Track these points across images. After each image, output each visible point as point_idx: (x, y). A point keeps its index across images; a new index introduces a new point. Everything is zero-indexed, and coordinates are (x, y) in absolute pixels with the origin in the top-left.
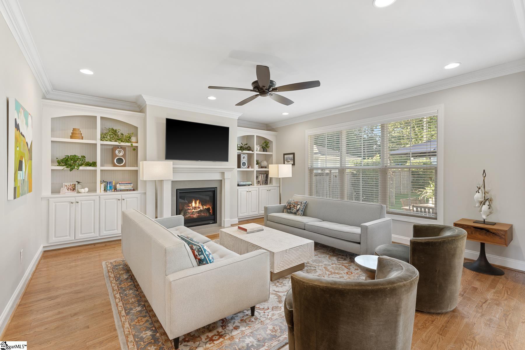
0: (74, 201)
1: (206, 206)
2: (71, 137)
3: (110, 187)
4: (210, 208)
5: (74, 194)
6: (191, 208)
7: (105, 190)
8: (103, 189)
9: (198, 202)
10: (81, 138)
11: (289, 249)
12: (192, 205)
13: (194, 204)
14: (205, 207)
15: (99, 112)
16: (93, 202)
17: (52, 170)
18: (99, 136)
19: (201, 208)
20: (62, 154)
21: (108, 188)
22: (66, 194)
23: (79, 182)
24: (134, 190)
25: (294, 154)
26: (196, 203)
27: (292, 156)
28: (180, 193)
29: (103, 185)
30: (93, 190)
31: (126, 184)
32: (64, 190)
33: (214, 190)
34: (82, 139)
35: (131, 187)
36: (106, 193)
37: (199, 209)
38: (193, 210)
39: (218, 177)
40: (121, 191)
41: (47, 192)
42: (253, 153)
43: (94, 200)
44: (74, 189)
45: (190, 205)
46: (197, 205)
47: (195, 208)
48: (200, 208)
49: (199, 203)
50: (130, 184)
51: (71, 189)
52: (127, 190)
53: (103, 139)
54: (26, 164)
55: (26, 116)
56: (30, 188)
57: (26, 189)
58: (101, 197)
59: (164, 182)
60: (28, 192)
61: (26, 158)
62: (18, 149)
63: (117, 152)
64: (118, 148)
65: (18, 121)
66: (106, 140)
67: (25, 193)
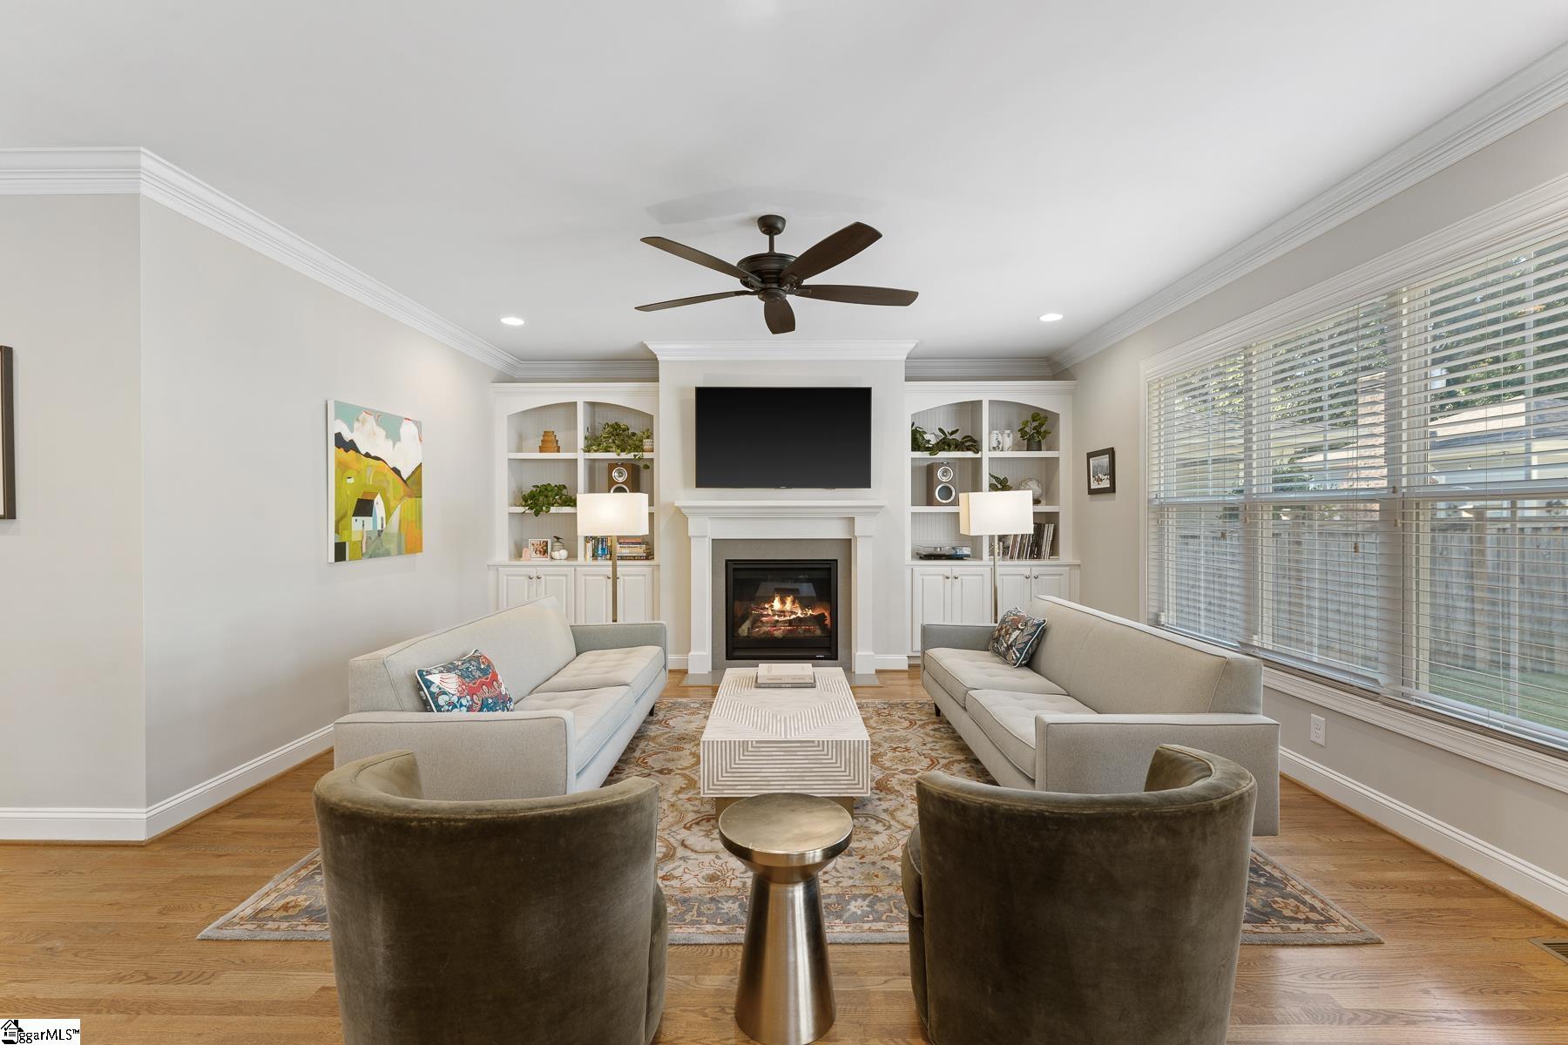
0: (534, 575)
1: (813, 609)
2: (542, 450)
3: (602, 549)
4: (826, 614)
5: (545, 560)
6: (770, 613)
7: (595, 556)
8: (590, 553)
9: (789, 600)
10: (556, 449)
11: (757, 742)
12: (772, 606)
13: (777, 605)
14: (810, 612)
15: (582, 393)
16: (564, 578)
17: (511, 514)
18: (581, 443)
19: (799, 615)
20: (530, 483)
21: (600, 552)
22: (532, 559)
23: (558, 538)
24: (647, 558)
25: (1111, 452)
26: (783, 602)
27: (1105, 459)
28: (734, 569)
29: (590, 546)
30: (572, 555)
31: (633, 543)
32: (529, 552)
33: (828, 566)
34: (558, 451)
35: (642, 550)
36: (595, 563)
37: (793, 616)
38: (776, 618)
39: (836, 531)
40: (622, 558)
41: (502, 553)
42: (978, 456)
43: (566, 575)
44: (545, 552)
45: (767, 606)
46: (788, 606)
47: (782, 613)
48: (796, 613)
49: (793, 602)
50: (640, 543)
51: (540, 552)
52: (634, 557)
53: (588, 450)
54: (392, 504)
55: (391, 426)
56: (411, 543)
57: (393, 547)
58: (578, 569)
59: (693, 541)
60: (400, 553)
61: (390, 495)
62: (351, 481)
63: (615, 474)
64: (617, 465)
65: (347, 436)
66: (596, 451)
67: (387, 554)
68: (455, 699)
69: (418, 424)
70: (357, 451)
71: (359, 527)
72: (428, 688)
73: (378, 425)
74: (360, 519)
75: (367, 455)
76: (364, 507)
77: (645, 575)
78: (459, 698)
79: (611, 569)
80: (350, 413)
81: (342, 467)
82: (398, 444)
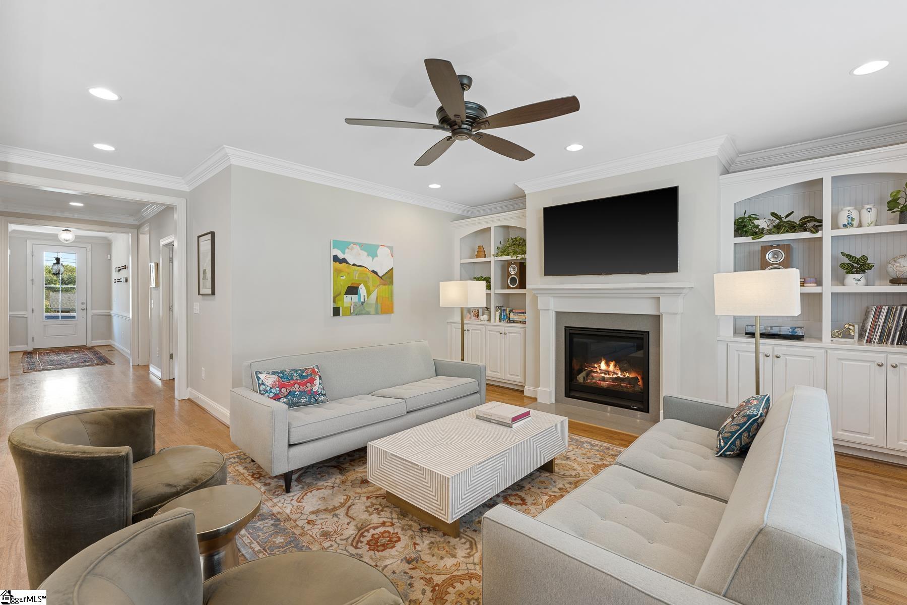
1: (629, 372)
2: (477, 257)
3: (504, 315)
4: (640, 378)
5: (476, 321)
6: (598, 370)
7: (500, 320)
8: (497, 318)
9: (612, 362)
10: (483, 256)
12: (600, 365)
13: (603, 364)
14: (627, 375)
15: (493, 221)
16: (480, 332)
18: (494, 252)
19: (619, 375)
21: (503, 317)
22: (471, 321)
26: (608, 363)
28: (571, 334)
29: (498, 313)
30: (490, 319)
31: (520, 313)
32: (469, 316)
33: (641, 336)
34: (485, 257)
35: (524, 317)
36: (500, 324)
37: (615, 376)
38: (603, 375)
39: (646, 308)
40: (514, 322)
41: (457, 316)
42: (819, 235)
43: (481, 330)
44: (478, 316)
45: (596, 366)
46: (612, 367)
47: (607, 372)
48: (617, 374)
49: (615, 364)
50: (524, 313)
51: (476, 315)
52: (519, 321)
53: (497, 255)
54: (372, 288)
55: (372, 251)
56: (386, 310)
57: (372, 310)
58: (486, 327)
59: (541, 313)
60: (377, 313)
61: (370, 284)
62: (344, 278)
63: (511, 269)
64: (512, 264)
65: (341, 256)
66: (501, 256)
67: (368, 313)
68: (268, 388)
69: (391, 248)
70: (347, 263)
71: (348, 301)
72: (258, 380)
73: (361, 250)
74: (349, 296)
75: (354, 265)
76: (352, 290)
77: (520, 333)
78: (271, 388)
80: (343, 246)
81: (337, 272)
82: (376, 259)
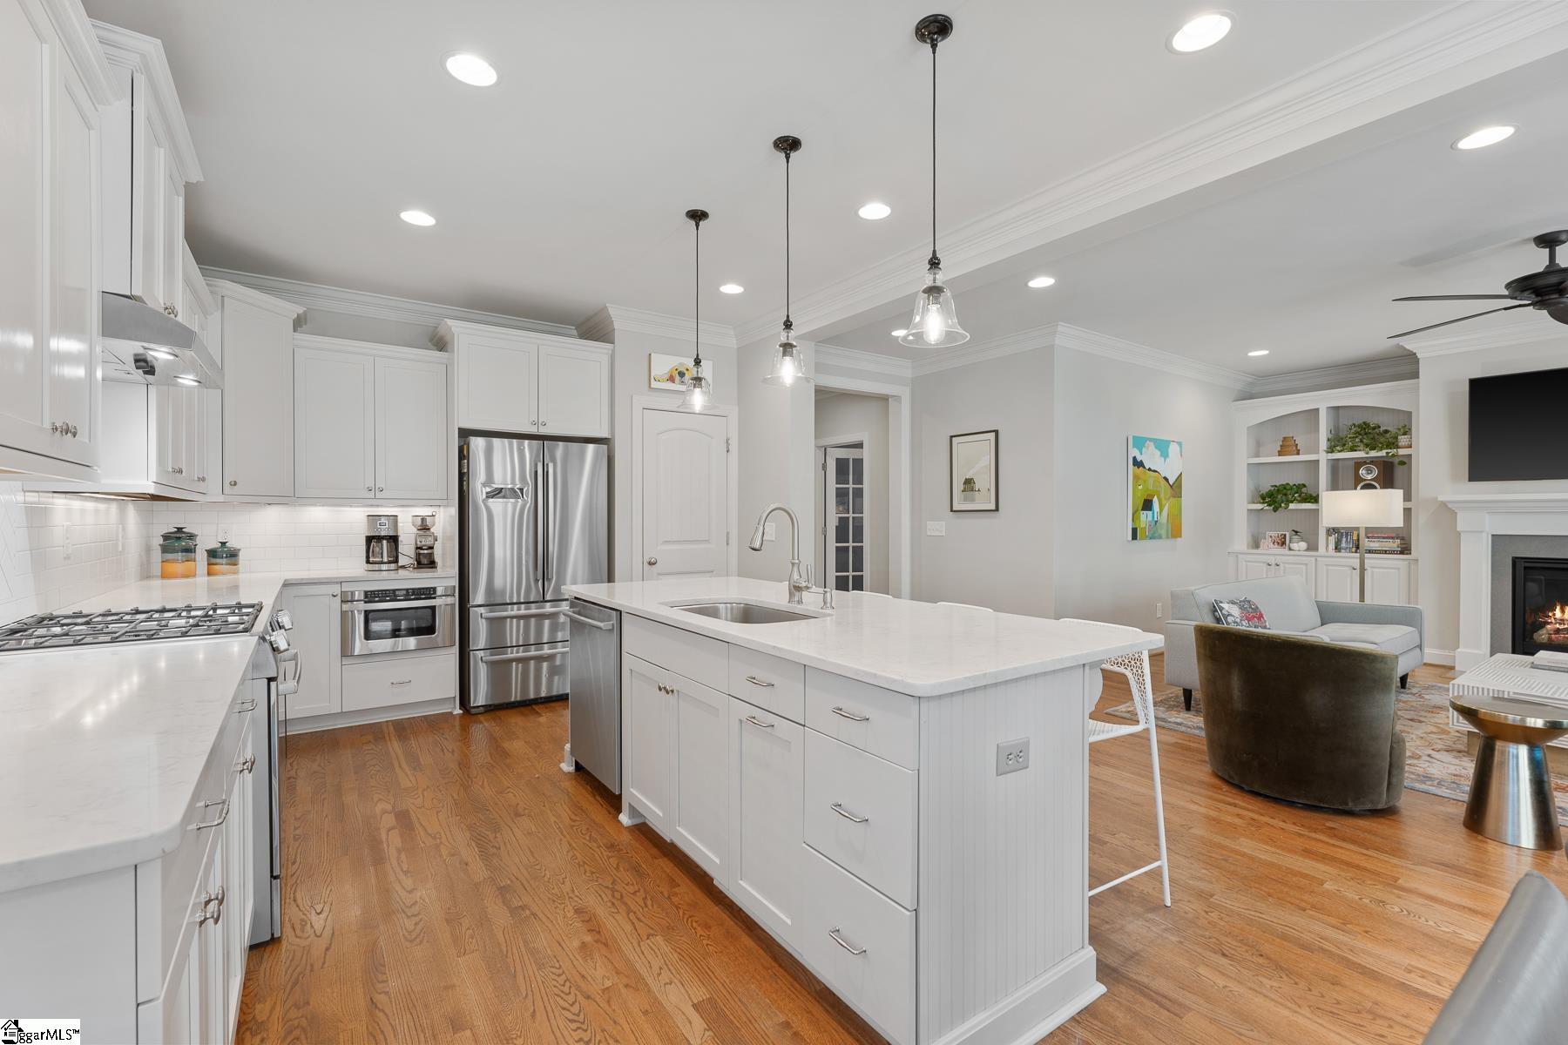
0: (1273, 563)
2: (1280, 453)
3: (1347, 540)
5: (1285, 551)
7: (1337, 548)
8: (1332, 546)
15: (1324, 401)
16: (1304, 567)
17: (1250, 511)
18: (1323, 444)
20: (1268, 482)
21: (1344, 544)
22: (1270, 551)
23: (1296, 532)
24: (1402, 552)
28: (1526, 568)
29: (1332, 539)
30: (1313, 547)
31: (1384, 538)
32: (1266, 543)
34: (1298, 454)
35: (1395, 545)
36: (1338, 554)
40: (1371, 551)
41: (1241, 542)
43: (1306, 564)
44: (1283, 543)
50: (1393, 538)
51: (1278, 543)
52: (1386, 551)
53: (1331, 450)
54: (1164, 502)
55: (1163, 447)
56: (1176, 532)
57: (1163, 532)
59: (1463, 536)
60: (1168, 538)
61: (1162, 496)
62: (1140, 487)
63: (1362, 472)
64: (1365, 463)
65: (1139, 459)
66: (1339, 451)
67: (1160, 537)
68: (1238, 620)
69: (1180, 444)
70: (1144, 467)
71: (1145, 517)
72: (1221, 611)
73: (1156, 448)
74: (1145, 512)
75: (1150, 469)
76: (1147, 505)
77: (1399, 569)
78: (1241, 620)
79: (1358, 560)
80: (1140, 442)
81: (1136, 478)
82: (1167, 460)
